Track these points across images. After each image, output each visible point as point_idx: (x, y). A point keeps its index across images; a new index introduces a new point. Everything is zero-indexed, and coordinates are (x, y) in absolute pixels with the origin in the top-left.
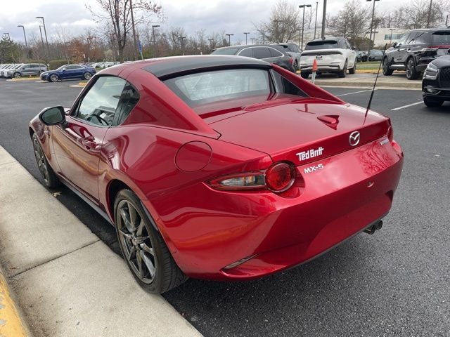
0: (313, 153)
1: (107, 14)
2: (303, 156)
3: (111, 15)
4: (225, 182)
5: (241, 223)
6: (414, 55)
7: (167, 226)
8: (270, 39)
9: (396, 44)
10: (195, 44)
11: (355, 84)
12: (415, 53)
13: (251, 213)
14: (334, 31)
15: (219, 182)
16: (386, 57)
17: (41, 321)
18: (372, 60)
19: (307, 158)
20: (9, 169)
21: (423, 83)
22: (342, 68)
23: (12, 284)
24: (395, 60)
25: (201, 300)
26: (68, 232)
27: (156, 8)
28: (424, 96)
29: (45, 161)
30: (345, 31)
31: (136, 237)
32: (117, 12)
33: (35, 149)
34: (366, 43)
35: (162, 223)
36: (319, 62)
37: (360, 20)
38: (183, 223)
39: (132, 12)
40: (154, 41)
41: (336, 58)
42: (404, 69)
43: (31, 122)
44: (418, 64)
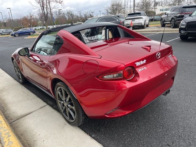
0: (142, 62)
1: (39, 6)
2: (138, 64)
3: (41, 6)
4: (105, 77)
5: (111, 94)
6: (174, 17)
7: (81, 97)
8: (111, 13)
9: (166, 13)
10: (78, 17)
11: (149, 31)
12: (175, 17)
13: (115, 89)
14: (138, 8)
15: (103, 77)
16: (162, 19)
17: (27, 141)
18: (155, 20)
19: (139, 65)
20: (3, 76)
21: (179, 29)
22: (143, 25)
23: (12, 126)
24: (166, 20)
25: (95, 128)
26: (33, 102)
27: (60, 2)
28: (180, 35)
29: (20, 72)
30: (143, 8)
31: (66, 102)
32: (43, 4)
33: (15, 67)
34: (152, 13)
35: (78, 96)
36: (133, 22)
37: (149, 3)
38: (88, 95)
39: (49, 4)
40: (60, 16)
41: (140, 20)
42: (170, 24)
43: (12, 55)
44: (176, 21)
